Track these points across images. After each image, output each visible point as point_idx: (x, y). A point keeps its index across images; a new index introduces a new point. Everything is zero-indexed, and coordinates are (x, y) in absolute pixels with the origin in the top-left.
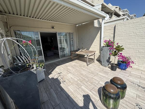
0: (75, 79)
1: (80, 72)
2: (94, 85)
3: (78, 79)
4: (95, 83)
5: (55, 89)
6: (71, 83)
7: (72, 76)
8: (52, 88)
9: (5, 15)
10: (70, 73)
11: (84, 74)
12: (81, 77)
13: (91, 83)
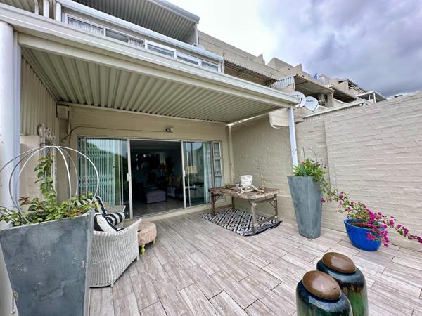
0: (207, 270)
1: (226, 250)
2: (262, 292)
3: (218, 269)
4: (267, 285)
5: (142, 295)
6: (193, 280)
7: (200, 261)
8: (133, 291)
9: (68, 106)
10: (198, 250)
11: (238, 257)
12: (227, 266)
13: (254, 285)
